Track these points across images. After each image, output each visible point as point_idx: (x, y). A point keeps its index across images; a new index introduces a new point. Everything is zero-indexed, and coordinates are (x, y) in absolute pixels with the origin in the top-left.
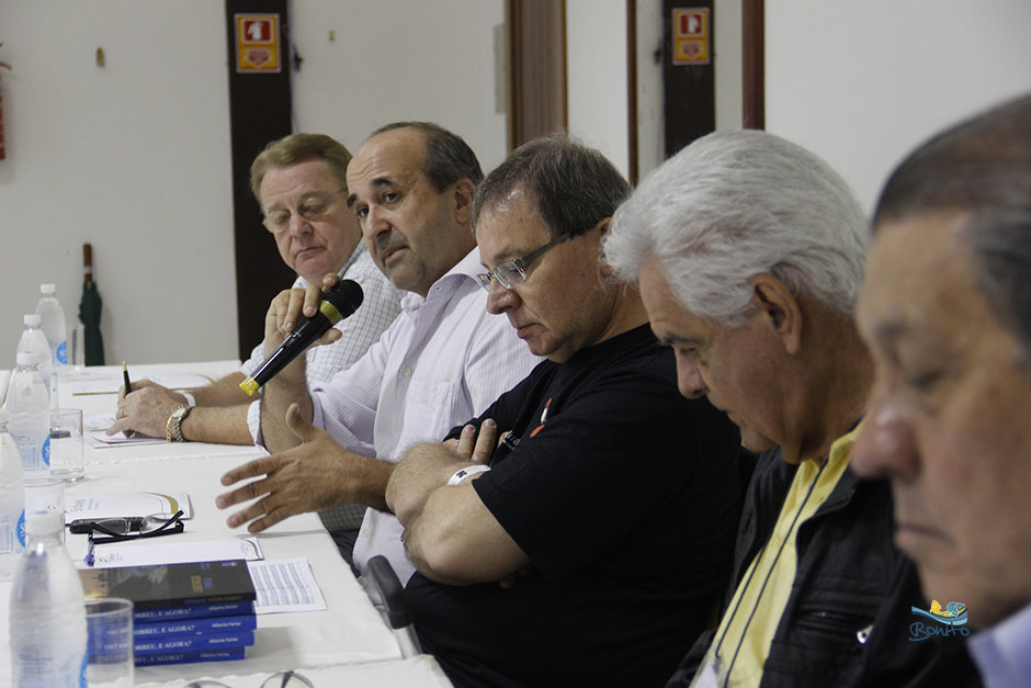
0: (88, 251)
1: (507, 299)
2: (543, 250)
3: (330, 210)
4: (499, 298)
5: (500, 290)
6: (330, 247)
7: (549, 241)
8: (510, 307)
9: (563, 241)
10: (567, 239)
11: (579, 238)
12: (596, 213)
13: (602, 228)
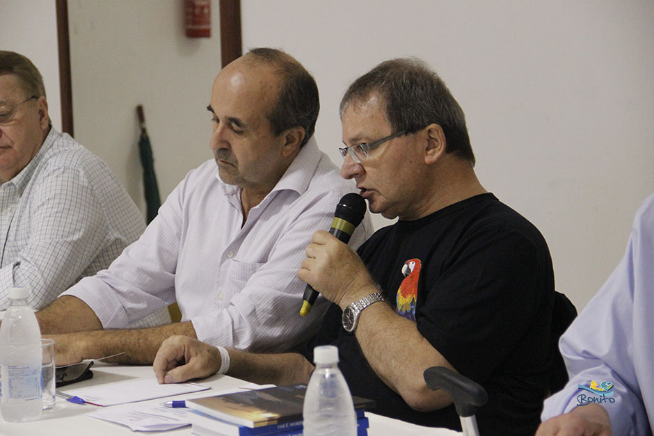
0: (140, 111)
1: (356, 169)
2: (384, 140)
3: (17, 116)
4: (349, 168)
5: (351, 163)
6: (16, 147)
7: (390, 134)
8: (357, 174)
9: (399, 136)
10: (403, 136)
11: (411, 136)
12: (426, 120)
13: (430, 131)
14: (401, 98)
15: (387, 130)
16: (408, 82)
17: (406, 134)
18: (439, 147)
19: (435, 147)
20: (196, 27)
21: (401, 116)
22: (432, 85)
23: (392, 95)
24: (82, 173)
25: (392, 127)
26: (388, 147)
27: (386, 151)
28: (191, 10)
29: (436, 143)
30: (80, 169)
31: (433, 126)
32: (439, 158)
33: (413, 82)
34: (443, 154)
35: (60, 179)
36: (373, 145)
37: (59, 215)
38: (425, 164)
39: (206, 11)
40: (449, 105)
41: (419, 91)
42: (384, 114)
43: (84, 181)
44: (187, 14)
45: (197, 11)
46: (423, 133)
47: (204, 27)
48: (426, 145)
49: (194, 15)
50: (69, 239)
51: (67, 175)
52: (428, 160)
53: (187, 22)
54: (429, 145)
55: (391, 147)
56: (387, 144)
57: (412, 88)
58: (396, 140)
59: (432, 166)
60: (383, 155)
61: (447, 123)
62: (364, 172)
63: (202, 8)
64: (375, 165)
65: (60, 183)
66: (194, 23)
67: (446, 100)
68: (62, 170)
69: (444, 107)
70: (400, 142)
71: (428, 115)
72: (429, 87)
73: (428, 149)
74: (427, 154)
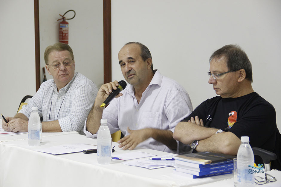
8: (214, 83)
9: (230, 72)
10: (232, 72)
11: (234, 72)
12: (240, 68)
13: (241, 71)
14: (233, 60)
15: (227, 70)
16: (235, 54)
17: (233, 71)
18: (243, 77)
19: (242, 77)
20: (63, 40)
21: (232, 65)
22: (243, 56)
23: (229, 58)
24: (90, 87)
25: (229, 69)
26: (226, 75)
27: (225, 77)
28: (61, 34)
29: (242, 75)
30: (89, 85)
31: (242, 70)
32: (243, 81)
33: (237, 54)
34: (244, 79)
35: (84, 88)
36: (221, 74)
37: (84, 100)
38: (238, 82)
39: (67, 35)
40: (248, 63)
41: (239, 57)
42: (226, 64)
43: (91, 89)
44: (60, 36)
45: (64, 35)
46: (238, 72)
47: (66, 40)
48: (239, 76)
49: (63, 36)
50: (87, 109)
51: (86, 87)
52: (239, 81)
53: (60, 39)
54: (240, 76)
55: (227, 76)
56: (226, 74)
57: (236, 56)
58: (229, 73)
59: (240, 83)
60: (224, 78)
61: (247, 69)
62: (216, 83)
63: (66, 34)
64: (221, 81)
65: (84, 90)
66: (63, 39)
67: (247, 61)
68: (84, 85)
69: (246, 63)
70: (230, 74)
71: (241, 66)
72: (242, 56)
73: (239, 77)
74: (239, 79)
